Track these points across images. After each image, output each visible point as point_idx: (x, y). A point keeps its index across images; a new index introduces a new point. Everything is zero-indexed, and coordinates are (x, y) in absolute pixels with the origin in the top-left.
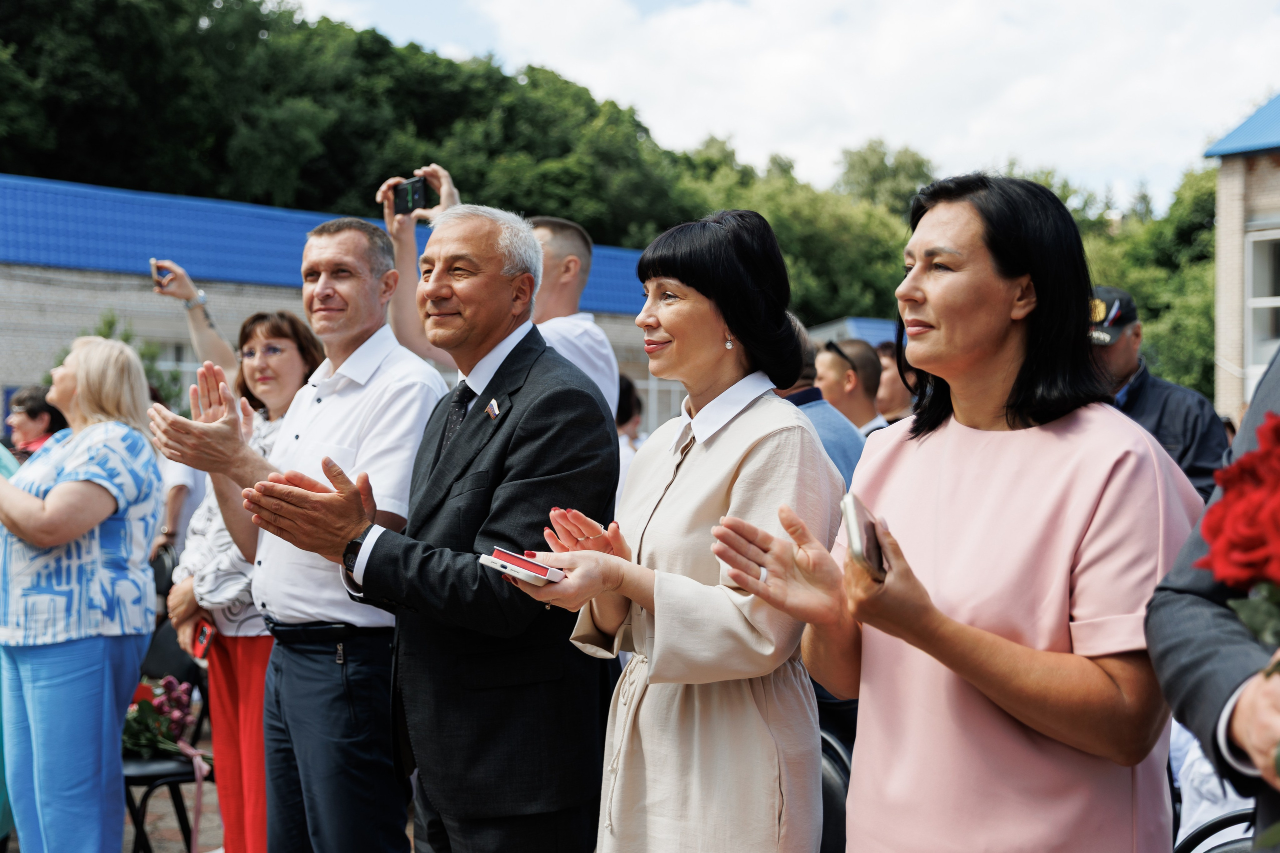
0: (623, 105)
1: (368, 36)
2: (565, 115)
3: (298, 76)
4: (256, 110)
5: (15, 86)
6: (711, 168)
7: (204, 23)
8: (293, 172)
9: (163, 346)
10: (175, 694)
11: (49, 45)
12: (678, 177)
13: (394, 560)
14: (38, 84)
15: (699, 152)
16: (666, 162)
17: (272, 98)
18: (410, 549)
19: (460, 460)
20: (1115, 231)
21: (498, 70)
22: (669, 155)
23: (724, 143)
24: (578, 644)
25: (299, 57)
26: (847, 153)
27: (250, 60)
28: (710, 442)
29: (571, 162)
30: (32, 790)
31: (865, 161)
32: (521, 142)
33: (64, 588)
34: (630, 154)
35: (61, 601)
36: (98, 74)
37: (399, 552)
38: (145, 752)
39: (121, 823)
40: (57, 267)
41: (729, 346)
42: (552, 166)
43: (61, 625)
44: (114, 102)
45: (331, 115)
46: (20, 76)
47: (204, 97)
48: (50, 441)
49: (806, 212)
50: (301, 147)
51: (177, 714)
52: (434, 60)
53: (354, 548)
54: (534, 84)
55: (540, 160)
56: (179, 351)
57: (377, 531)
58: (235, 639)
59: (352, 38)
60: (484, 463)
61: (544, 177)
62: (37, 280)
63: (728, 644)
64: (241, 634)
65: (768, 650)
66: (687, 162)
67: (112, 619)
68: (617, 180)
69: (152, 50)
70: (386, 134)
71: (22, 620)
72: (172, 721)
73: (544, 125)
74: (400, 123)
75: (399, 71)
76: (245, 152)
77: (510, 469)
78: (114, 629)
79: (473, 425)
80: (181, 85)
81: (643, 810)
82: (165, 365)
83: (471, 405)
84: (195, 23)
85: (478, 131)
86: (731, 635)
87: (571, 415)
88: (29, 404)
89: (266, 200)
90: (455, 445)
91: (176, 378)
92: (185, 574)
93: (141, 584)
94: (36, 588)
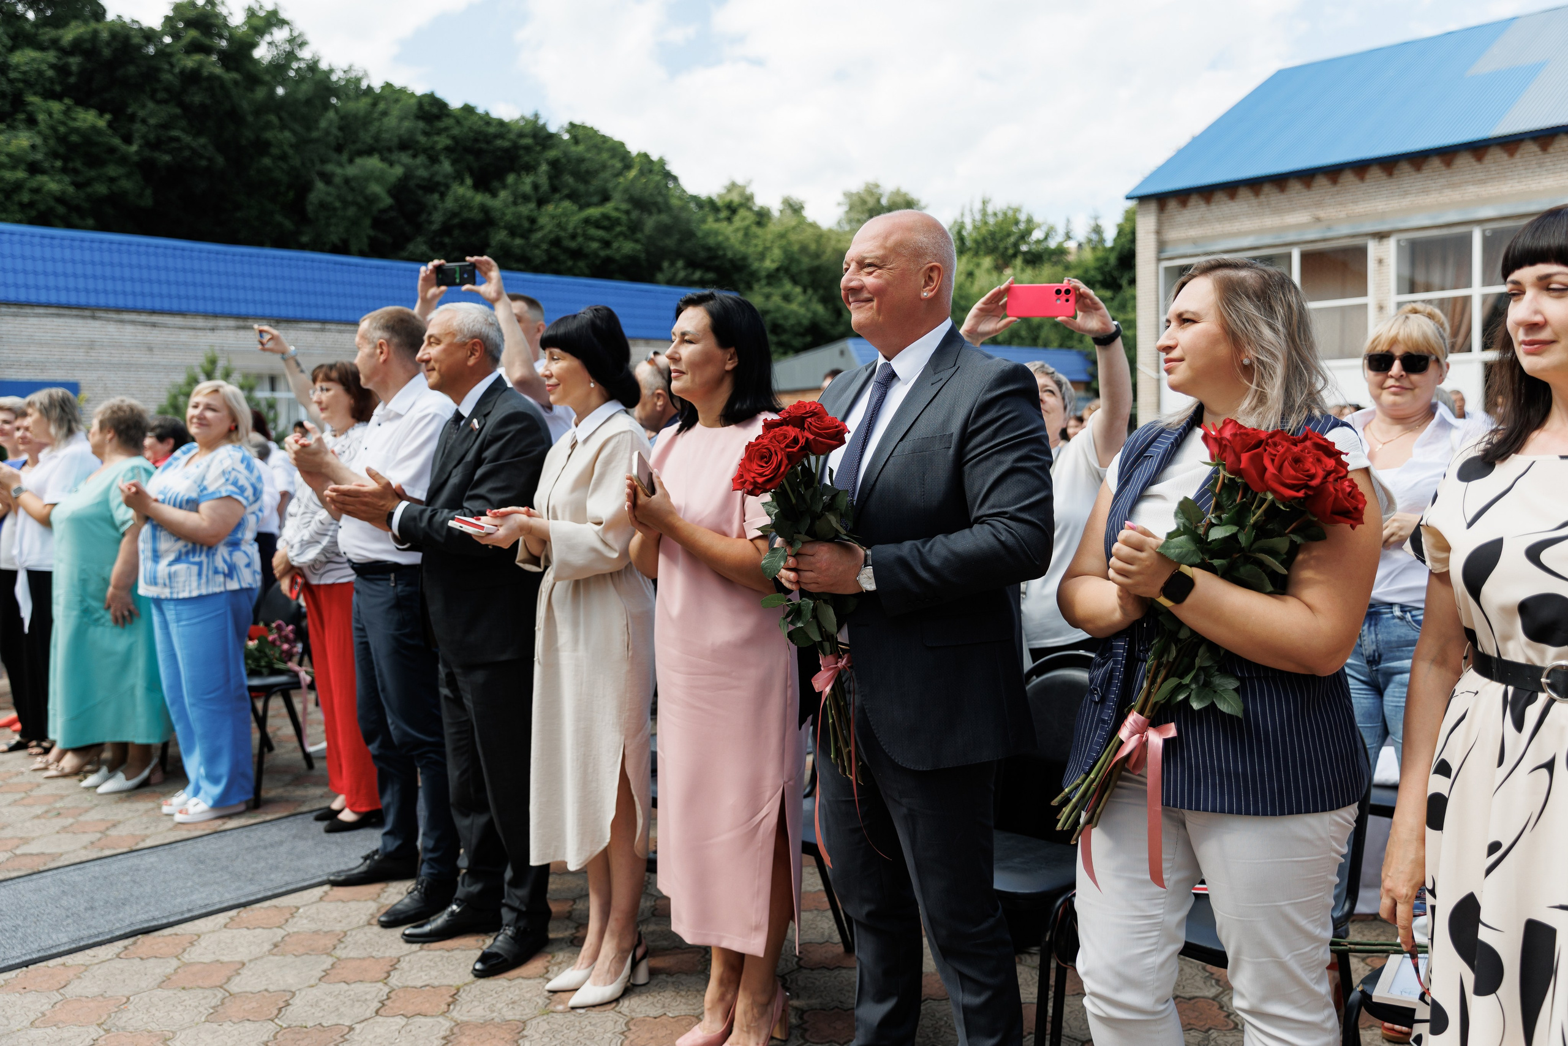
0: (655, 157)
1: (427, 100)
2: (604, 167)
3: (366, 137)
4: (330, 168)
5: (112, 150)
6: (732, 209)
7: (280, 91)
8: (367, 222)
9: (259, 377)
10: (284, 633)
11: (141, 113)
12: (703, 221)
13: (414, 519)
14: (134, 148)
15: (720, 196)
16: (692, 205)
17: (345, 157)
18: (422, 512)
19: (456, 456)
20: (1072, 258)
21: (544, 127)
22: (695, 199)
23: (744, 187)
24: (521, 565)
25: (366, 121)
26: (848, 195)
27: (323, 124)
28: (586, 441)
29: (608, 208)
30: (182, 697)
31: (864, 202)
32: (566, 191)
33: (197, 559)
34: (660, 199)
35: (195, 569)
36: (187, 139)
37: (416, 514)
38: (265, 671)
39: (249, 727)
40: (162, 312)
41: (592, 385)
42: (594, 212)
43: (194, 584)
44: (204, 163)
45: (398, 171)
46: (116, 141)
47: (284, 157)
48: (178, 453)
49: (813, 247)
50: (372, 200)
51: (286, 646)
52: (487, 120)
53: (391, 515)
54: (576, 140)
55: (581, 208)
56: (273, 382)
57: (404, 504)
58: (319, 586)
59: (413, 101)
60: (470, 457)
61: (587, 221)
62: (144, 324)
63: (592, 555)
64: (322, 582)
65: (615, 555)
66: (711, 206)
67: (232, 578)
68: (650, 223)
69: (235, 116)
70: (448, 187)
71: (167, 581)
72: (283, 652)
73: (585, 177)
74: (459, 177)
75: (456, 131)
76: (323, 205)
77: (485, 459)
78: (233, 585)
79: (463, 435)
80: (262, 147)
81: (557, 650)
82: (262, 394)
83: (462, 423)
84: (272, 91)
85: (527, 183)
86: (594, 550)
87: (519, 426)
88: (158, 431)
89: (341, 248)
90: (452, 447)
91: (272, 406)
92: (285, 544)
93: (249, 553)
94: (177, 560)
